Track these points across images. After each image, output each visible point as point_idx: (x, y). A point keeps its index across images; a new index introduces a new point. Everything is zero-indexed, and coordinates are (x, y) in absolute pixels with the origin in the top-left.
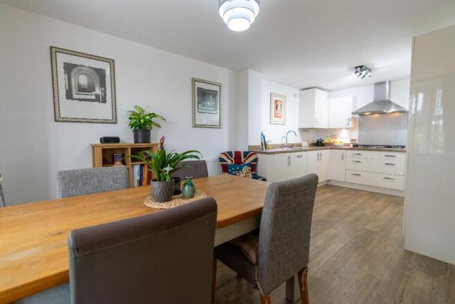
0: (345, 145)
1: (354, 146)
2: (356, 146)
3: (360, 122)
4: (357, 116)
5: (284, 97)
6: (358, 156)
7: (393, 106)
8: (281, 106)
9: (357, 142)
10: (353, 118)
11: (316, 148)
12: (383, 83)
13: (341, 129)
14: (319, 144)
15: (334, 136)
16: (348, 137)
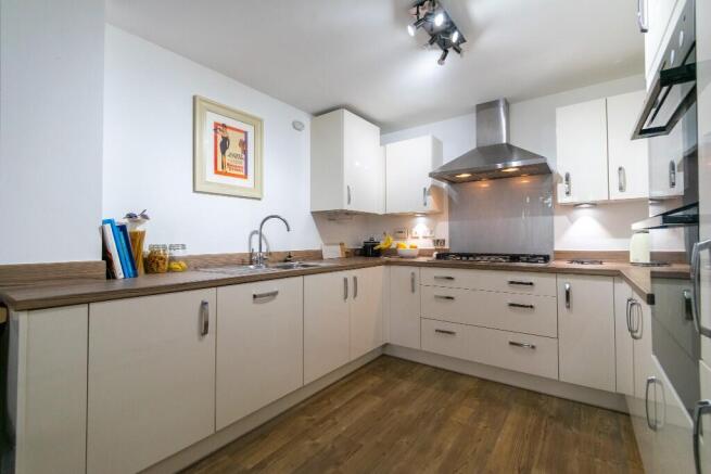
0: (422, 253)
1: (438, 257)
2: (442, 255)
3: (450, 199)
4: (444, 185)
5: (257, 122)
6: (449, 283)
7: (515, 156)
8: (244, 144)
9: (447, 247)
10: (434, 187)
11: (360, 261)
12: (493, 105)
13: (413, 216)
14: (369, 253)
15: (400, 233)
16: (428, 235)
